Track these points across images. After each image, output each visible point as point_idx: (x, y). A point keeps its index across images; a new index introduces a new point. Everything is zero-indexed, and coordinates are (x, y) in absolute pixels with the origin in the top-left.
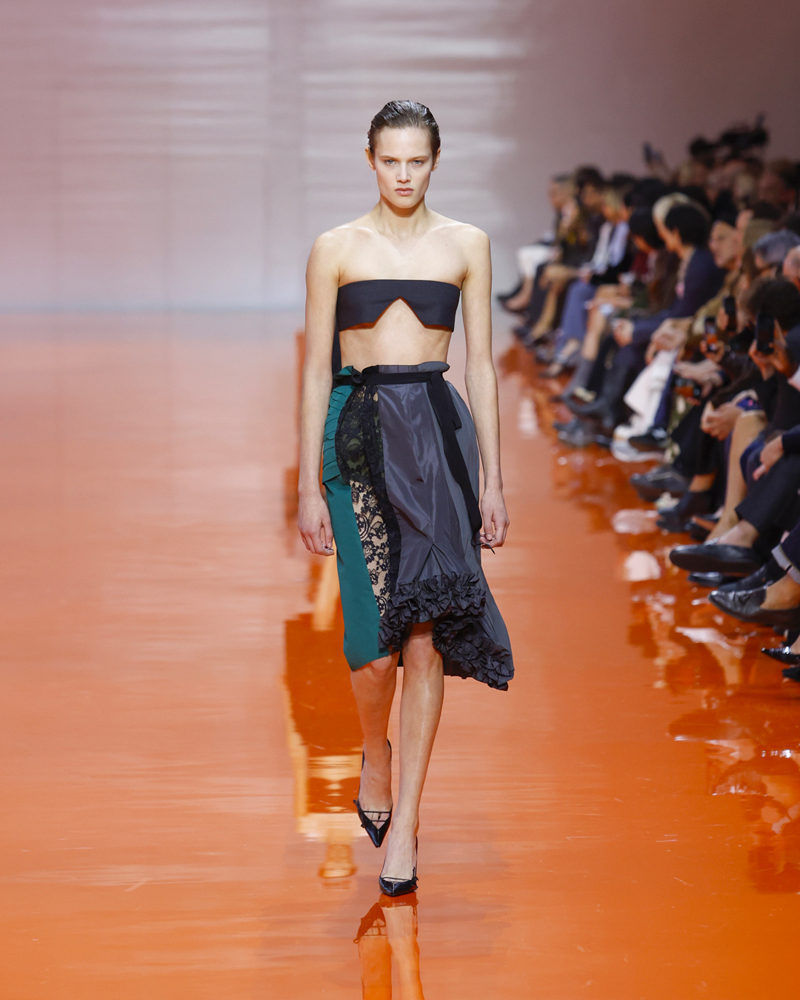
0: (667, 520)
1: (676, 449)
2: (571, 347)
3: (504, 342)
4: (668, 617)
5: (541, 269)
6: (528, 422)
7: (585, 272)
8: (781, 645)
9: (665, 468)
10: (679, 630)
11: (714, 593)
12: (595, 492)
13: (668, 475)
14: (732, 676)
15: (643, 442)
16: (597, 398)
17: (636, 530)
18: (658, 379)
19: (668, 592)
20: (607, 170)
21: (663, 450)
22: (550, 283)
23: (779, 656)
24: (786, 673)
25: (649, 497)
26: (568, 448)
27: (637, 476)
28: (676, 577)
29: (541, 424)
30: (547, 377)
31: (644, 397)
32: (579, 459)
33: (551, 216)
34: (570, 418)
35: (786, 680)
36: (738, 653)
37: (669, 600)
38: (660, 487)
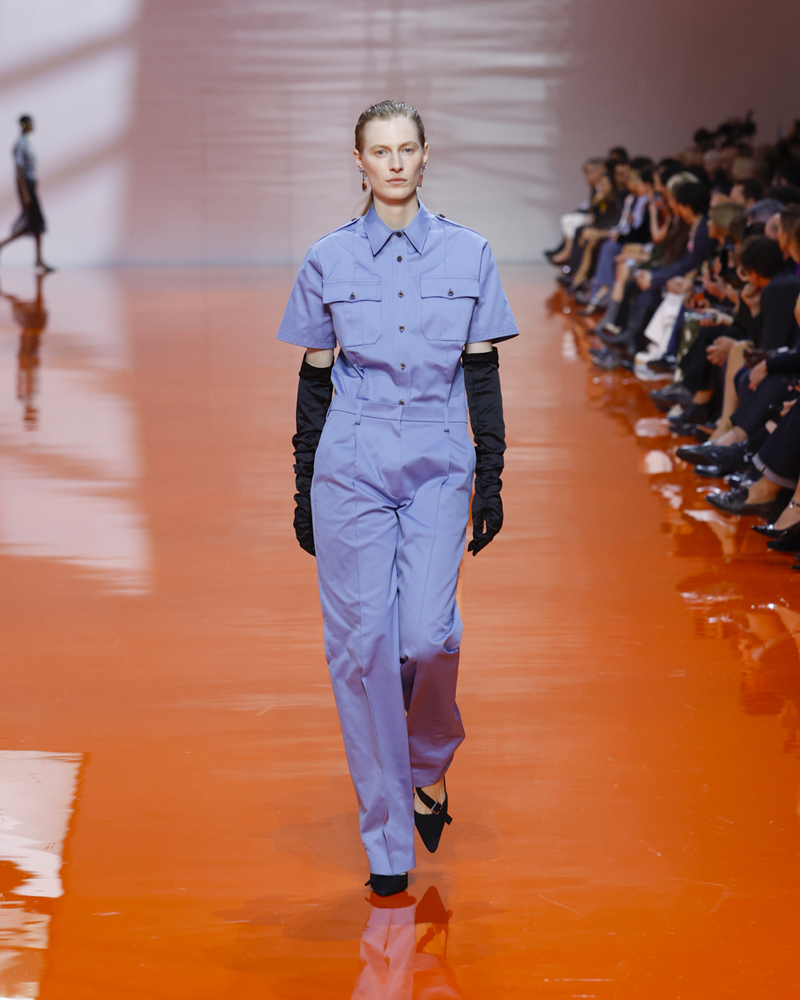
0: (676, 425)
2: (602, 292)
3: (550, 288)
4: (676, 502)
5: (579, 231)
6: (569, 350)
7: (613, 233)
8: (766, 523)
9: (677, 385)
10: (687, 512)
12: (622, 404)
13: (679, 391)
14: (728, 548)
15: (658, 366)
16: (622, 332)
17: (652, 434)
18: (671, 317)
19: (673, 482)
20: (633, 153)
21: (673, 372)
22: (586, 242)
23: (765, 532)
24: (770, 545)
25: (663, 408)
26: (600, 369)
27: (654, 392)
28: (687, 471)
29: (579, 352)
30: (585, 315)
31: (659, 331)
32: (609, 379)
33: (587, 191)
34: (603, 348)
35: (769, 550)
36: (732, 529)
37: (676, 488)
38: (672, 400)
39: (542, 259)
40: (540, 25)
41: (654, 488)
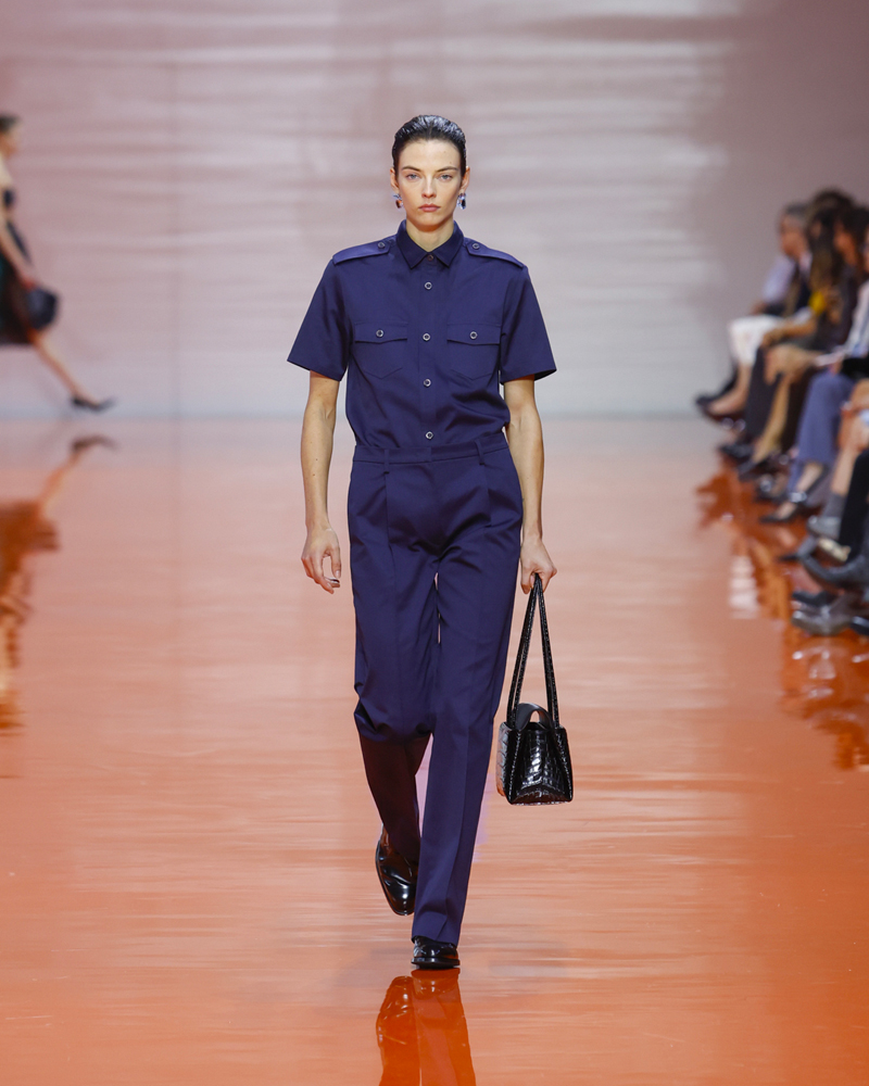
5: (764, 351)
6: (743, 594)
12: (852, 705)
16: (852, 557)
22: (779, 375)
29: (763, 598)
32: (826, 653)
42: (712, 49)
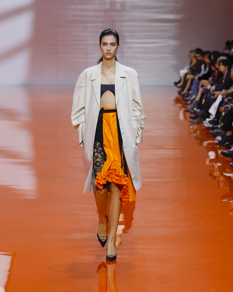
0: (220, 143)
1: (222, 124)
2: (194, 97)
3: (175, 95)
6: (181, 116)
7: (197, 77)
11: (231, 164)
13: (218, 131)
18: (217, 105)
19: (220, 162)
20: (204, 49)
21: (218, 125)
22: (188, 80)
25: (215, 136)
26: (193, 123)
27: (211, 131)
28: (221, 158)
29: (185, 117)
30: (187, 104)
31: (213, 111)
32: (195, 127)
37: (219, 164)
38: (217, 134)
39: (173, 84)
40: (173, 4)
41: (211, 164)
42: (176, 24)
